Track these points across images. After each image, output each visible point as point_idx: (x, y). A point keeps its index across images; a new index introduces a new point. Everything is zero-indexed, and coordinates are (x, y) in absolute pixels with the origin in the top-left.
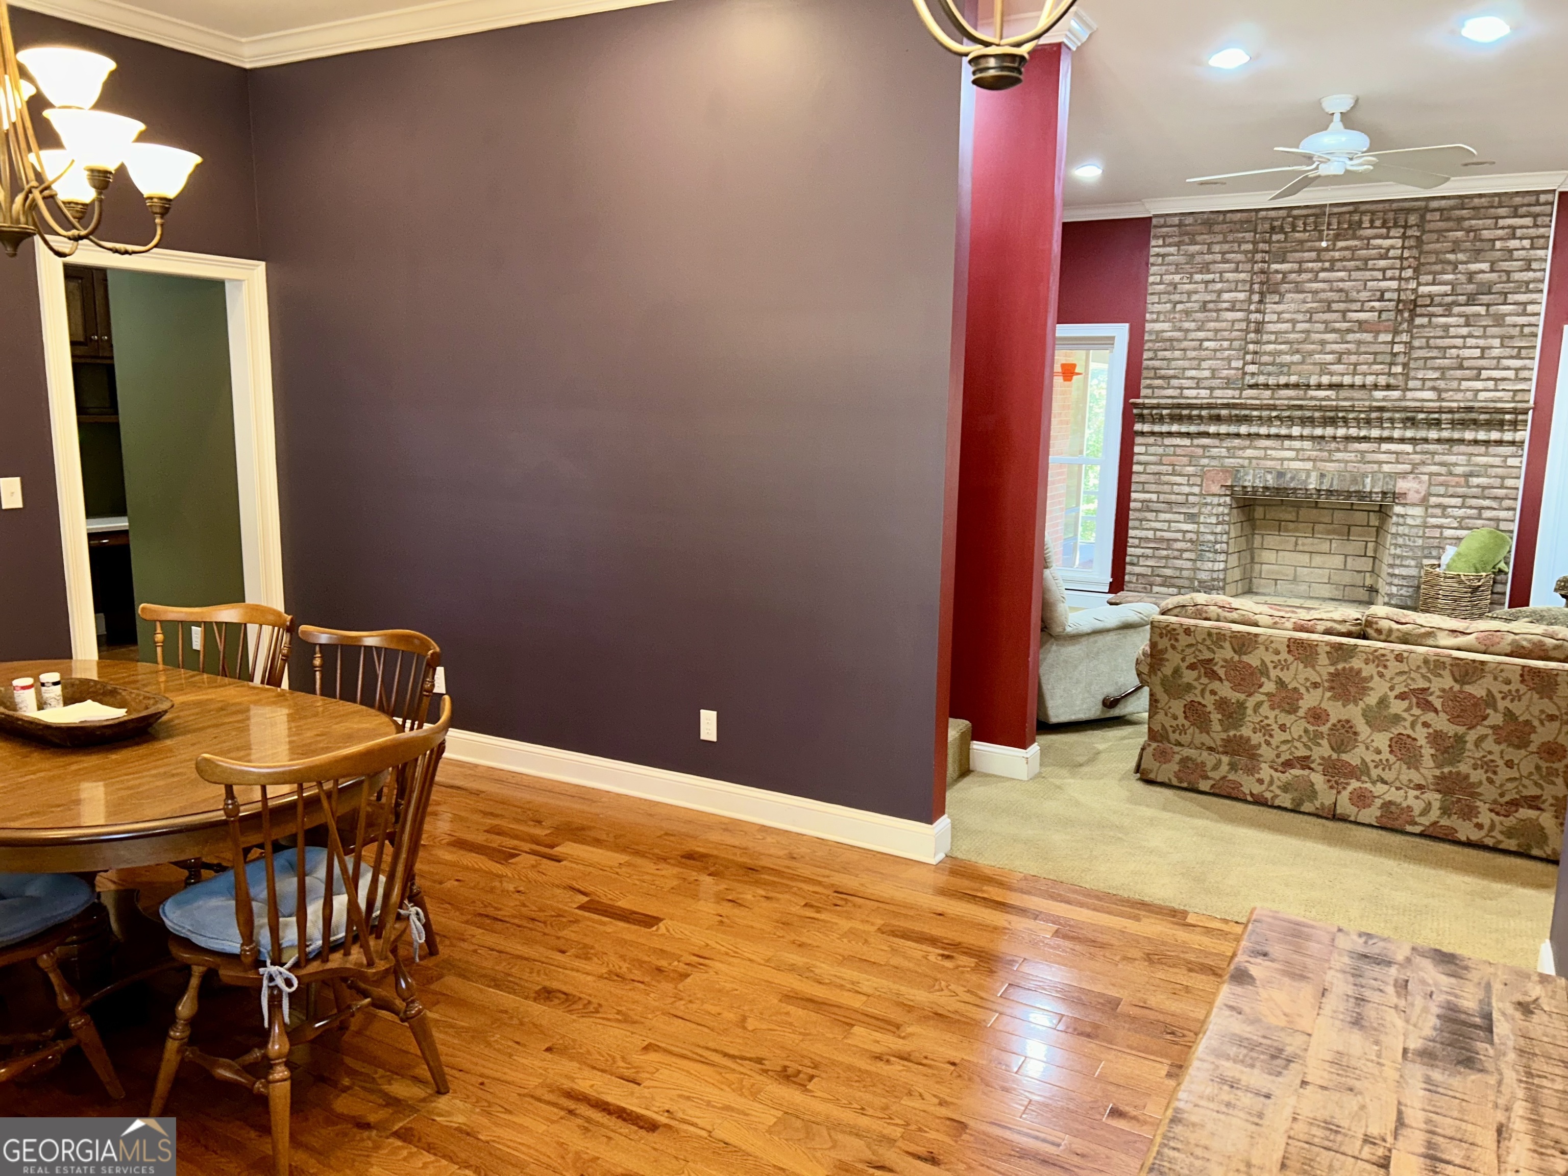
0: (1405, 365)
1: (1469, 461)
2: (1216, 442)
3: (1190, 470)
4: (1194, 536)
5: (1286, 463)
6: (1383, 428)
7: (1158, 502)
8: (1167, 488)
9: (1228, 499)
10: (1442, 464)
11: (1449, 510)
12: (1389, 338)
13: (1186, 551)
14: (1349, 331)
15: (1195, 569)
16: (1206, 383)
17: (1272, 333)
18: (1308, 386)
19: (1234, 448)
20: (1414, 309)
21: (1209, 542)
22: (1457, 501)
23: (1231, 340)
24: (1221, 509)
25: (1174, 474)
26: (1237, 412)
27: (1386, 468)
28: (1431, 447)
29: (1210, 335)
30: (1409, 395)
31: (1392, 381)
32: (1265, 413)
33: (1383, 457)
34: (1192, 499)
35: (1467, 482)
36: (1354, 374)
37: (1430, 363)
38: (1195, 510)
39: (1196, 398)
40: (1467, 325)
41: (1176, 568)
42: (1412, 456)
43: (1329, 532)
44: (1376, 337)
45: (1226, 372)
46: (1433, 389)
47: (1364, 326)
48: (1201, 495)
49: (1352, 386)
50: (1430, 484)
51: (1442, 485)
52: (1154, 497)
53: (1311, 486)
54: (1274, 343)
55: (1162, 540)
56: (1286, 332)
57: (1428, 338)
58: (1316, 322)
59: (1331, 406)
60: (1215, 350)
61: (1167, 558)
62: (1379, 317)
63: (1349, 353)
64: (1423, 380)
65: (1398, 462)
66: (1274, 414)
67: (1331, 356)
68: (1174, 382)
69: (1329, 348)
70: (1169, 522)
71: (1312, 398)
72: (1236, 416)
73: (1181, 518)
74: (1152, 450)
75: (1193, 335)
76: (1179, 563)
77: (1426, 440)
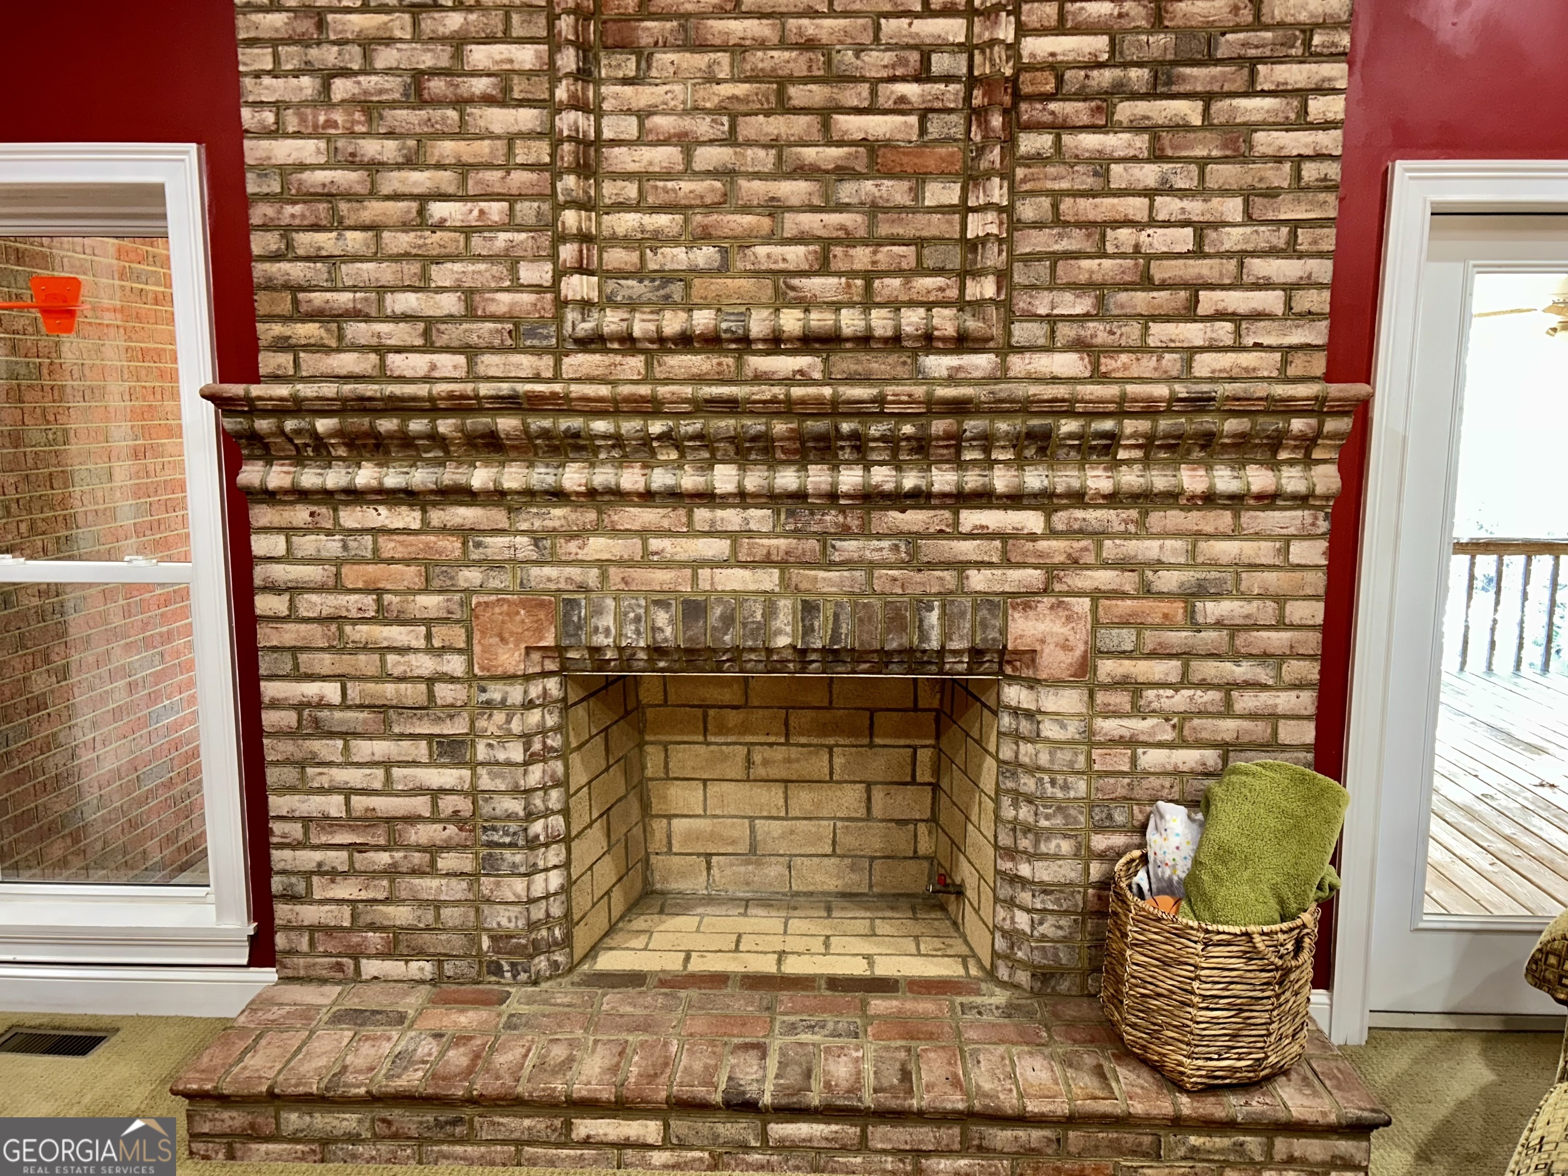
0: (1003, 277)
1: (1192, 553)
2: (497, 517)
3: (430, 603)
4: (464, 805)
5: (705, 573)
6: (960, 465)
7: (344, 706)
8: (366, 663)
9: (552, 685)
10: (1123, 565)
11: (1150, 694)
12: (951, 194)
13: (447, 847)
14: (843, 173)
15: (479, 902)
16: (452, 334)
17: (628, 176)
18: (745, 343)
19: (553, 533)
20: (1015, 105)
21: (510, 817)
22: (1168, 669)
23: (512, 199)
24: (534, 717)
25: (383, 617)
26: (547, 423)
27: (978, 580)
28: (1094, 517)
29: (446, 180)
30: (1018, 364)
31: (972, 324)
32: (630, 426)
33: (966, 549)
34: (445, 692)
35: (1191, 613)
36: (868, 303)
37: (1066, 271)
38: (458, 727)
39: (427, 379)
40: (1156, 156)
41: (422, 903)
42: (1043, 545)
43: (824, 730)
44: (917, 193)
45: (505, 298)
46: (1079, 346)
47: (886, 157)
48: (470, 678)
49: (865, 341)
50: (1096, 623)
51: (1124, 623)
52: (331, 691)
53: (782, 641)
54: (637, 207)
55: (371, 820)
56: (668, 175)
57: (1056, 196)
58: (750, 143)
59: (819, 401)
60: (467, 231)
61: (392, 872)
62: (923, 131)
63: (849, 240)
64: (1052, 320)
65: (1007, 563)
66: (657, 427)
67: (801, 250)
68: (357, 331)
69: (793, 223)
70: (387, 765)
71: (760, 378)
72: (545, 434)
73: (421, 750)
74: (307, 544)
75: (393, 181)
76: (428, 886)
77: (1078, 498)
